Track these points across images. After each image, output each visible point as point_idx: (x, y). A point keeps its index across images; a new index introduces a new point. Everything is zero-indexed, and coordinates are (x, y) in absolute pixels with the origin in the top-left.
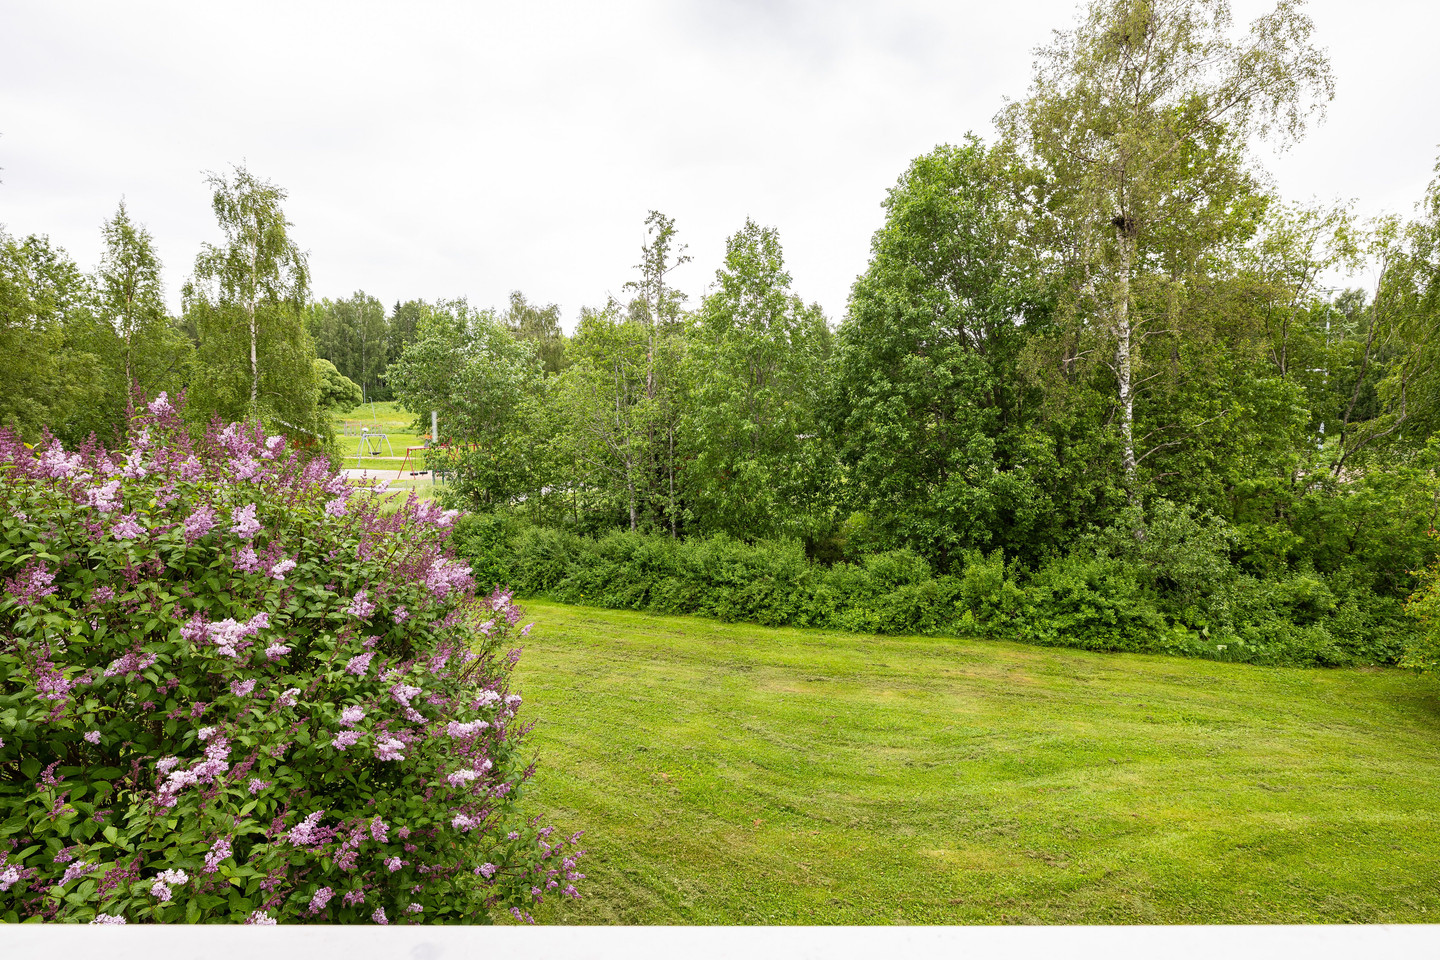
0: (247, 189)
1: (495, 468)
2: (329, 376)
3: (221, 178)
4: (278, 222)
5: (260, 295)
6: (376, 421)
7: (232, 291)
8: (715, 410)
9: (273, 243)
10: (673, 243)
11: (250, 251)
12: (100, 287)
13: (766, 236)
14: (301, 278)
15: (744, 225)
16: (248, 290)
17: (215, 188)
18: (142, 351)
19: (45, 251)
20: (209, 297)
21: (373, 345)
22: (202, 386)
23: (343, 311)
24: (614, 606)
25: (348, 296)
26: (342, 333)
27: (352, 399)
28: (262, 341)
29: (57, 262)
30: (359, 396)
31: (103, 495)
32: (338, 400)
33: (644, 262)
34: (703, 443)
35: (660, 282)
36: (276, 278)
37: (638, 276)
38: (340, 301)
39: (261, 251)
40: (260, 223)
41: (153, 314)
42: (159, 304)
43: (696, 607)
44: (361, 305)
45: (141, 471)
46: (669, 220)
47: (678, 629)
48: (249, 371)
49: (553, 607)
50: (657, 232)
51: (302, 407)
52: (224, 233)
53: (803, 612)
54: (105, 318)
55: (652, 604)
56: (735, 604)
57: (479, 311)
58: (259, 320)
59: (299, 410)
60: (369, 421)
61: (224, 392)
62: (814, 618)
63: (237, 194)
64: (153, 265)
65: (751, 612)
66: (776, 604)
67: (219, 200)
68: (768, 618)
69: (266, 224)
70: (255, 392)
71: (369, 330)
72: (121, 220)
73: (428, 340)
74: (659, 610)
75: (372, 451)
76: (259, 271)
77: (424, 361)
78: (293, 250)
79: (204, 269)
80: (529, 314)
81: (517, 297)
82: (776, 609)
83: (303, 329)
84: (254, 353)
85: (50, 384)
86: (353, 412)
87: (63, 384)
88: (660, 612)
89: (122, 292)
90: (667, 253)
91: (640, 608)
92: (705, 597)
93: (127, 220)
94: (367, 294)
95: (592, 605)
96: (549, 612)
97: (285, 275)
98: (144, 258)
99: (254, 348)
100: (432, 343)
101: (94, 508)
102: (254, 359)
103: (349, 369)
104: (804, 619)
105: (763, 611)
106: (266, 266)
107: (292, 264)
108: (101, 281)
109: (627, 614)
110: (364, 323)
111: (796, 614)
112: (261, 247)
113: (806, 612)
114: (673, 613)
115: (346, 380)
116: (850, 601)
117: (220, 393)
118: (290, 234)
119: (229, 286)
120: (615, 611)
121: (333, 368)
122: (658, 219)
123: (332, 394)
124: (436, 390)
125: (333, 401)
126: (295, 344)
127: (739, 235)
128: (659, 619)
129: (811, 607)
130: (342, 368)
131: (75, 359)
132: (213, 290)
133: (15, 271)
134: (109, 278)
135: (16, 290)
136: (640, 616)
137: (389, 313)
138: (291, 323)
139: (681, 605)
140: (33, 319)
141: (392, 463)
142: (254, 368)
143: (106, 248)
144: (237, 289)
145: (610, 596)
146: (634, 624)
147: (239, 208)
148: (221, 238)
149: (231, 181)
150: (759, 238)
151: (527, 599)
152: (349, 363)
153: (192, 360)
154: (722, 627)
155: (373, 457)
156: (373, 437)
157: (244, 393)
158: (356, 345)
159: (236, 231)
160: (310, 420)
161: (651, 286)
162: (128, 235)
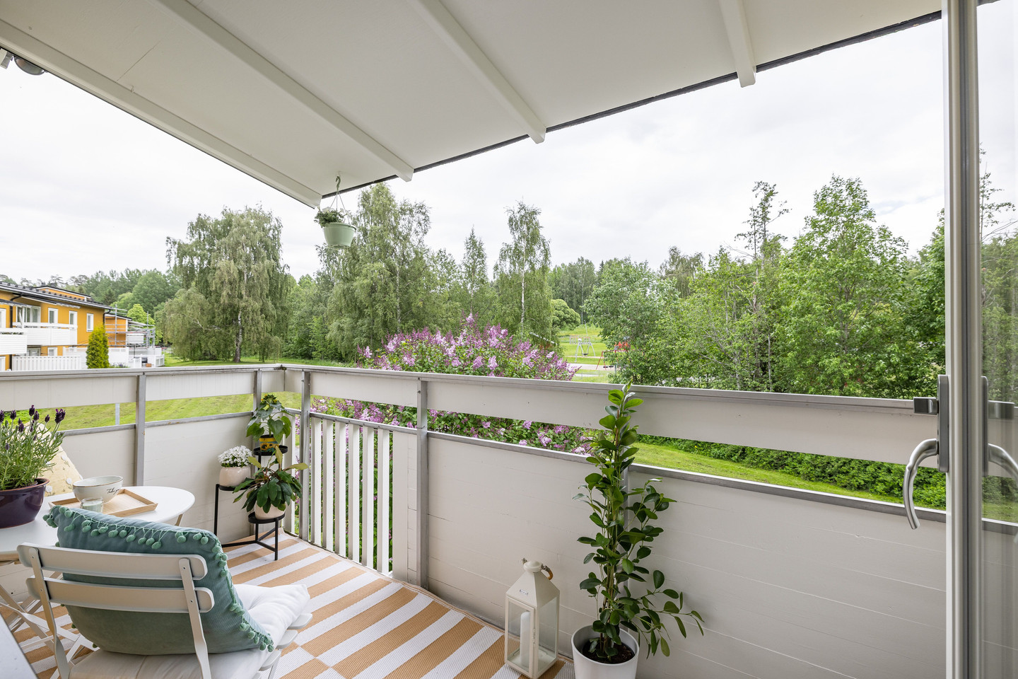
0: (523, 212)
1: (644, 361)
2: (563, 309)
3: (512, 209)
4: (537, 226)
5: (527, 267)
6: (587, 335)
7: (515, 266)
8: (802, 320)
9: (534, 238)
10: (775, 203)
11: (523, 244)
12: (463, 270)
13: (850, 185)
14: (546, 253)
15: (830, 180)
16: (522, 264)
17: (510, 214)
18: (477, 300)
19: (444, 256)
20: (504, 271)
21: (587, 289)
22: (500, 316)
23: (572, 269)
24: (718, 457)
25: (574, 261)
26: (571, 283)
27: (575, 322)
28: (527, 290)
29: (448, 261)
30: (579, 320)
31: (450, 351)
32: (567, 322)
33: (751, 218)
34: (793, 345)
35: (765, 231)
36: (534, 257)
37: (747, 229)
38: (570, 264)
39: (528, 243)
40: (528, 229)
41: (482, 281)
42: (485, 276)
43: (783, 466)
44: (581, 266)
45: (462, 343)
46: (771, 186)
47: (765, 478)
48: (520, 308)
49: (676, 452)
50: (762, 195)
51: (544, 326)
52: (513, 236)
53: (879, 481)
54: (465, 284)
55: (747, 459)
56: (815, 466)
57: (638, 264)
58: (526, 279)
59: (542, 328)
60: (584, 335)
61: (509, 319)
62: (892, 488)
63: (518, 215)
64: (483, 257)
65: (830, 475)
66: (853, 472)
67: (511, 220)
68: (845, 482)
69: (531, 230)
70: (523, 319)
71: (585, 280)
72: (472, 238)
73: (607, 284)
74: (752, 464)
75: (583, 353)
76: (527, 254)
77: (605, 296)
78: (543, 240)
79: (503, 257)
80: (682, 260)
81: (674, 251)
82: (853, 476)
83: (546, 283)
84: (523, 298)
85: (442, 318)
86: (575, 330)
87: (447, 318)
88: (752, 465)
89: (471, 271)
90: (769, 209)
91: (738, 461)
92: (790, 459)
93: (474, 237)
94: (585, 259)
95: (703, 454)
96: (672, 454)
97: (539, 255)
98: (481, 255)
99: (523, 295)
100: (609, 286)
101: (448, 355)
102: (523, 301)
103: (574, 304)
104: (880, 487)
105: (842, 476)
106: (530, 251)
107: (542, 248)
108: (463, 267)
109: (727, 463)
110: (583, 276)
111: (874, 483)
112: (528, 241)
113: (884, 482)
114: (763, 467)
115: (572, 311)
116: (932, 480)
117: (507, 319)
118: (542, 232)
119: (513, 263)
120: (718, 460)
121: (565, 304)
122: (762, 187)
123: (564, 319)
124: (612, 314)
125: (565, 324)
126: (542, 292)
127: (825, 189)
128: (752, 470)
129: (889, 478)
130: (570, 304)
131: (452, 305)
132: (507, 267)
133: (433, 267)
134: (466, 266)
135: (433, 275)
136: (737, 466)
137: (597, 268)
138: (540, 280)
139: (770, 463)
140: (438, 287)
141: (594, 360)
142: (523, 306)
143: (466, 251)
144: (517, 264)
145: (716, 450)
146: (731, 470)
147: (519, 223)
148: (510, 239)
149: (516, 210)
150: (844, 187)
151: (660, 445)
152: (574, 301)
153: (496, 304)
154: (803, 483)
155: (584, 357)
156: (585, 344)
157: (518, 319)
158: (578, 290)
159: (517, 235)
160: (547, 333)
161: (757, 234)
162: (474, 243)
